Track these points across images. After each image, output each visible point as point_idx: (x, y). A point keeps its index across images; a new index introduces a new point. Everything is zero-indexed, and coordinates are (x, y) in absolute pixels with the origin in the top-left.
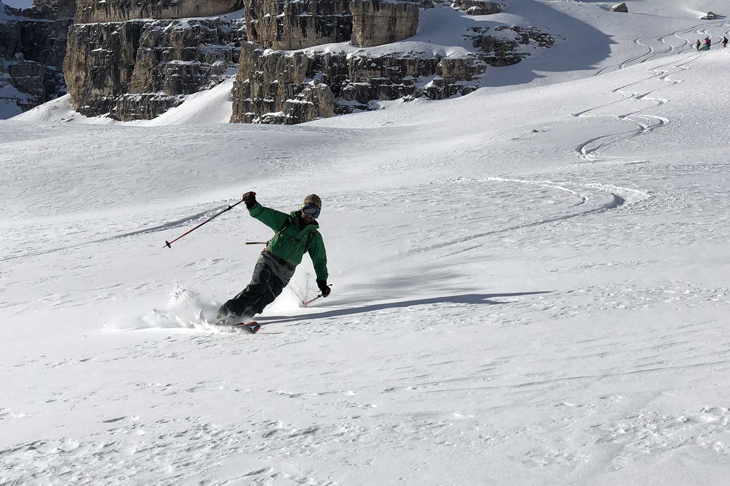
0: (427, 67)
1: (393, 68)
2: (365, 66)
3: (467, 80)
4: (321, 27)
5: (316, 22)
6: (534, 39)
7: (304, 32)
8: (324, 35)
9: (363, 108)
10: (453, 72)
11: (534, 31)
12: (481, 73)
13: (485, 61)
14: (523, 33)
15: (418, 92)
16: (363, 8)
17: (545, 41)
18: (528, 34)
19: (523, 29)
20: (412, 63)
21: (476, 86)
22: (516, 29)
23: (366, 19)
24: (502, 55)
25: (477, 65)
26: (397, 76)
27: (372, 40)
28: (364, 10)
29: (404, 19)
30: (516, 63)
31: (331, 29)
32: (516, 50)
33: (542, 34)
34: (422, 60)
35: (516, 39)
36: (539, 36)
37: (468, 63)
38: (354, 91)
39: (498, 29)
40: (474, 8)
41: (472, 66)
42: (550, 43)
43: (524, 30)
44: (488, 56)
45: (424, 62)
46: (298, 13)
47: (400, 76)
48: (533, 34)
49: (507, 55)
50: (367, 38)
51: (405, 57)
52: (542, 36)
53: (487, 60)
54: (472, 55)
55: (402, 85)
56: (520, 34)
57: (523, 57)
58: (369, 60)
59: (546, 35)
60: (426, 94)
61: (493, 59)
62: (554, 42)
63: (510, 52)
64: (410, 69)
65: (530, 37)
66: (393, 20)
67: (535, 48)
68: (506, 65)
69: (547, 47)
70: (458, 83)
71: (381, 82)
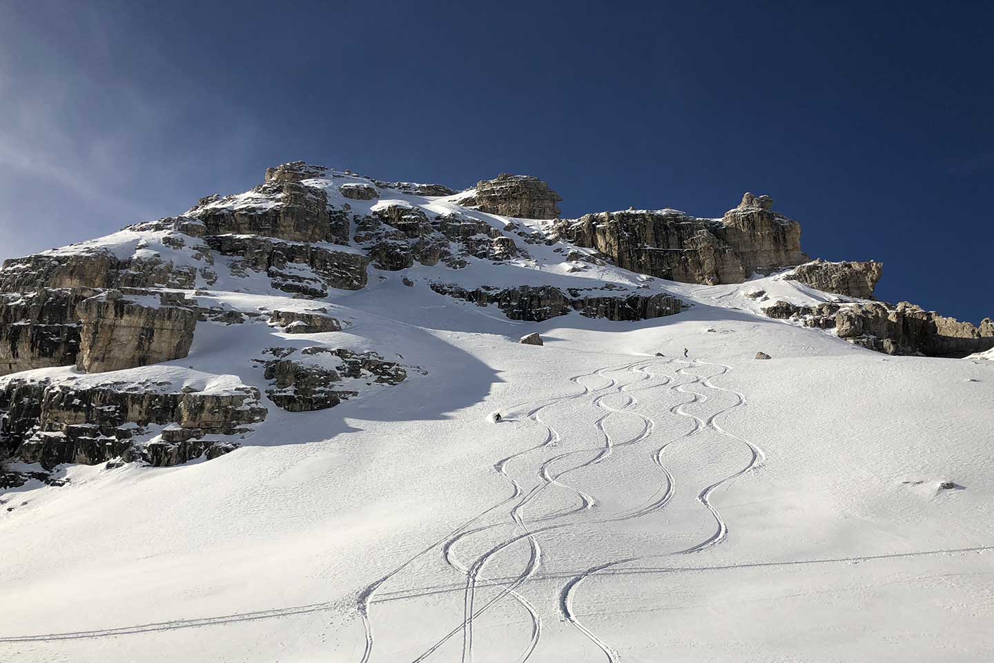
0: (165, 409)
1: (106, 408)
2: (62, 404)
3: (225, 434)
4: (39, 342)
5: (33, 334)
6: (370, 370)
7: (14, 349)
8: (43, 354)
9: (44, 479)
10: (200, 417)
11: (371, 358)
12: (254, 421)
13: (275, 401)
14: (352, 359)
15: (131, 453)
16: (99, 312)
17: (389, 374)
18: (360, 361)
19: (352, 354)
20: (137, 399)
21: (235, 445)
22: (340, 353)
23: (99, 329)
24: (305, 392)
25: (248, 408)
26: (108, 422)
27: (105, 362)
28: (99, 316)
29: (166, 334)
30: (329, 406)
31: (56, 346)
32: (333, 385)
33: (385, 364)
34: (157, 396)
35: (338, 368)
36: (379, 366)
37: (231, 404)
38: (38, 445)
39: (309, 351)
40: (294, 324)
41: (239, 409)
42: (397, 378)
43: (355, 356)
44: (281, 394)
45: (160, 400)
46: (13, 320)
47: (115, 422)
48: (369, 362)
49: (315, 392)
50: (97, 359)
51: (129, 389)
52: (385, 366)
53: (279, 401)
54: (243, 389)
55: (113, 438)
56: (346, 362)
57: (343, 398)
58: (71, 393)
59: (391, 365)
60: (144, 457)
61: (290, 400)
62: (405, 376)
63: (322, 388)
64: (135, 411)
65: (363, 367)
66: (149, 333)
67: (369, 384)
68: (312, 409)
69: (392, 384)
70: (207, 438)
71: (82, 431)
